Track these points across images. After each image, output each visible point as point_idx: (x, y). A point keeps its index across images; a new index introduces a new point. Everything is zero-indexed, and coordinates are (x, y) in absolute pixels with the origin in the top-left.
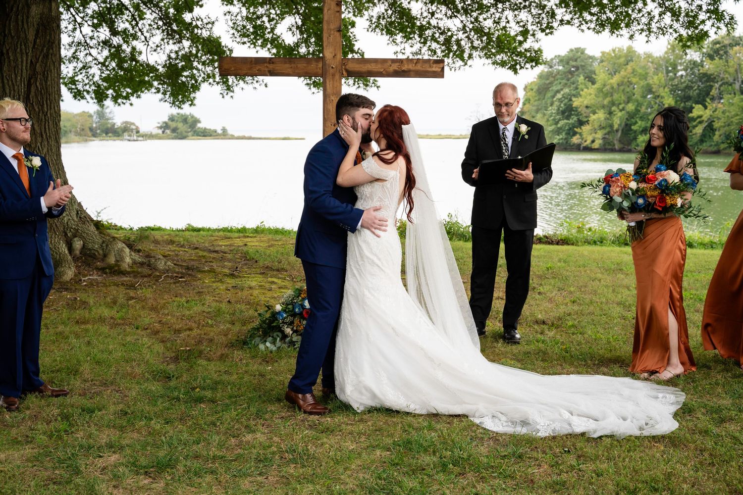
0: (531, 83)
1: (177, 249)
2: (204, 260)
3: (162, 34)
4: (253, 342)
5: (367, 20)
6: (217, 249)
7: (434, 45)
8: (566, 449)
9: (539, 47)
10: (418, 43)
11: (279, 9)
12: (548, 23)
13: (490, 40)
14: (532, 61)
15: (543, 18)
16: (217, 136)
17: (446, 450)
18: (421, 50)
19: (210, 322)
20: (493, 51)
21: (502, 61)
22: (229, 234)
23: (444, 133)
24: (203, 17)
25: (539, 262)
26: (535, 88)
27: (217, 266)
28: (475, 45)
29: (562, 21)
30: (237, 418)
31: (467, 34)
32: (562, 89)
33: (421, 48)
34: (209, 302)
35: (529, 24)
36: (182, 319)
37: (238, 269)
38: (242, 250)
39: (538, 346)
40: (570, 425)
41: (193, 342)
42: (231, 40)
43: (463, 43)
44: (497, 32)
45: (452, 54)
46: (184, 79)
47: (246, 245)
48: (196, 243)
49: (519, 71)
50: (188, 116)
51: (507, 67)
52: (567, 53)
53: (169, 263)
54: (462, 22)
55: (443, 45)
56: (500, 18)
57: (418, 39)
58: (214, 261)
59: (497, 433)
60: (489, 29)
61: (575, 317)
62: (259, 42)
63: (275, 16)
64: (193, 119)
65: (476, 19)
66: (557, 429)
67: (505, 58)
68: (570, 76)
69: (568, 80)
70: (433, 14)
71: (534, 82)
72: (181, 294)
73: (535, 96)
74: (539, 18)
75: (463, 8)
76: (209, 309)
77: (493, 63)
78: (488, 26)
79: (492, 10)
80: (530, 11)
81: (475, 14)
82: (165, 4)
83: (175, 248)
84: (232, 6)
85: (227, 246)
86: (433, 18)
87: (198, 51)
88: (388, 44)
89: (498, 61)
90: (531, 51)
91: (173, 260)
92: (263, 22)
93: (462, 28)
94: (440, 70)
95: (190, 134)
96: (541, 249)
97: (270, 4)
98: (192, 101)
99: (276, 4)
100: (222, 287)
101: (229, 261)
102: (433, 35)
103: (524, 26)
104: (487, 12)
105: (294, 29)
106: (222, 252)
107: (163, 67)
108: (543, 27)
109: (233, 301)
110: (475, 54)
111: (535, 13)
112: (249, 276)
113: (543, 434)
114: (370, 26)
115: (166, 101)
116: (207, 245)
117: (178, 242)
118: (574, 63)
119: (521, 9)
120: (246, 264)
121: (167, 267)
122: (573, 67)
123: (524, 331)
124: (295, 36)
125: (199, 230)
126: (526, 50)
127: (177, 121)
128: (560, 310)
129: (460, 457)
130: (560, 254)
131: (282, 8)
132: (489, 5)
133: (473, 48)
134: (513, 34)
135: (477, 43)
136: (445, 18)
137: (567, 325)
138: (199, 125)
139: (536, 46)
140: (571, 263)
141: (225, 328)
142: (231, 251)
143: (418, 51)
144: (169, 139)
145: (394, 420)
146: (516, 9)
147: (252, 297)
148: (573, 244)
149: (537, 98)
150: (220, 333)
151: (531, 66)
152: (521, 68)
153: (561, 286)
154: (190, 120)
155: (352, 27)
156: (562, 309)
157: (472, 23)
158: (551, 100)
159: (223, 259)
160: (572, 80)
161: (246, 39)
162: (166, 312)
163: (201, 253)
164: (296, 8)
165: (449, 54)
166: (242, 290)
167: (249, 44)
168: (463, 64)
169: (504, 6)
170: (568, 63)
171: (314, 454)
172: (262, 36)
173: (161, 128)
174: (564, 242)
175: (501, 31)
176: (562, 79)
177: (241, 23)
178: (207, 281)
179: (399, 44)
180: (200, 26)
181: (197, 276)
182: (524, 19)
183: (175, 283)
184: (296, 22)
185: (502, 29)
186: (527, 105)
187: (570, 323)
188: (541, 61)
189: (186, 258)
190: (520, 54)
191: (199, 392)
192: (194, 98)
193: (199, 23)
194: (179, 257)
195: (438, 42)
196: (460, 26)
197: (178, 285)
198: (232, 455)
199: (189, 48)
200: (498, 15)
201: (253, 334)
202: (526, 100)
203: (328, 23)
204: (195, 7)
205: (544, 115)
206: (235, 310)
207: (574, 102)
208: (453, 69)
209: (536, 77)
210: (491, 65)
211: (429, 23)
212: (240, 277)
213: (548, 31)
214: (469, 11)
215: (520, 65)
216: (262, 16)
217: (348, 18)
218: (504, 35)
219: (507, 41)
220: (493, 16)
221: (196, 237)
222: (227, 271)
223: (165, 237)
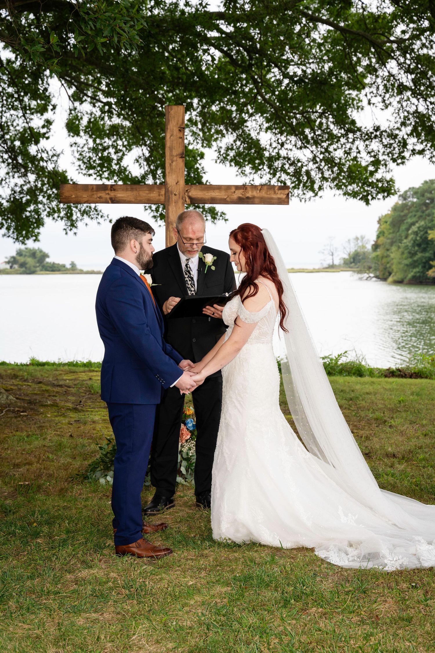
0: (386, 215)
1: (20, 383)
2: (47, 395)
3: (7, 168)
4: (94, 476)
5: (216, 151)
6: (61, 383)
7: (284, 177)
8: (414, 584)
9: (391, 177)
10: (267, 174)
11: (126, 140)
12: (400, 153)
13: (341, 170)
14: (384, 191)
15: (394, 148)
16: (65, 270)
17: (288, 585)
18: (270, 181)
19: (50, 456)
20: (344, 181)
21: (353, 192)
22: (74, 368)
23: (296, 267)
24: (48, 149)
25: (391, 395)
26: (390, 220)
27: (60, 400)
28: (325, 176)
29: (413, 150)
30: (73, 553)
31: (317, 165)
32: (417, 222)
33: (270, 179)
34: (51, 437)
35: (380, 154)
36: (22, 454)
37: (82, 403)
38: (87, 384)
39: (387, 479)
40: (419, 559)
41: (33, 477)
42: (77, 172)
43: (313, 173)
44: (348, 162)
45: (302, 185)
46: (28, 214)
47: (90, 379)
48: (40, 377)
49: (370, 202)
50: (36, 250)
51: (358, 198)
52: (421, 185)
53: (11, 397)
54: (312, 152)
55: (292, 176)
56: (350, 149)
57: (268, 170)
58: (57, 395)
59: (342, 568)
60: (340, 159)
61: (426, 450)
62: (106, 174)
63: (121, 148)
64: (42, 254)
65: (327, 150)
66: (405, 564)
67: (356, 189)
68: (424, 208)
69: (423, 212)
70: (282, 145)
71: (388, 214)
72: (22, 428)
73: (390, 229)
74: (390, 148)
75: (312, 138)
76: (51, 444)
77: (345, 194)
78: (339, 156)
79: (343, 140)
80: (381, 141)
81: (325, 145)
82: (11, 136)
83: (18, 383)
84: (79, 138)
85: (71, 380)
86: (283, 148)
87: (43, 184)
88: (237, 175)
89: (349, 191)
90: (382, 181)
91: (16, 394)
92: (109, 153)
93: (312, 158)
94: (284, 196)
95: (38, 269)
96: (393, 382)
97: (117, 135)
98: (36, 236)
99: (123, 134)
100: (65, 421)
101: (73, 395)
102: (282, 166)
103: (375, 156)
104: (337, 142)
105: (141, 161)
106: (66, 386)
107: (7, 201)
108: (394, 157)
109: (74, 435)
110: (326, 184)
111: (386, 143)
112: (92, 410)
113: (390, 568)
114: (219, 158)
115: (9, 236)
116: (51, 379)
117: (22, 376)
118: (429, 195)
119: (372, 139)
120: (90, 398)
121: (9, 402)
122: (429, 199)
123: (373, 464)
124: (142, 168)
125: (43, 364)
126: (378, 180)
127: (25, 256)
128: (411, 443)
129: (303, 593)
130: (412, 387)
131: (130, 139)
132: (339, 135)
133: (324, 179)
134: (364, 164)
135: (327, 174)
136: (294, 149)
137: (417, 458)
138: (48, 260)
139: (388, 177)
140: (424, 396)
141: (66, 462)
142: (75, 385)
143: (267, 182)
144: (17, 274)
145: (236, 555)
146: (367, 139)
147: (95, 432)
148: (426, 378)
149: (391, 231)
150: (59, 468)
151: (383, 197)
152: (373, 198)
153: (413, 419)
154: (38, 255)
155: (200, 159)
156: (414, 442)
157: (321, 153)
158: (406, 232)
159: (67, 393)
160: (427, 212)
161: (91, 172)
162: (6, 446)
163: (44, 387)
164: (143, 139)
165: (299, 185)
166: (85, 424)
167: (95, 176)
168: (314, 195)
169: (355, 136)
170: (423, 195)
171: (151, 590)
172: (109, 168)
173: (8, 262)
174: (417, 375)
175: (352, 162)
176: (417, 211)
177: (88, 155)
178: (49, 416)
179: (248, 175)
180: (45, 159)
181: (39, 410)
182: (376, 149)
183: (16, 417)
184: (143, 154)
185: (353, 160)
186: (381, 238)
187: (421, 456)
188: (393, 191)
189: (29, 392)
190: (371, 184)
191: (36, 526)
192: (39, 233)
193: (44, 155)
194: (22, 391)
195: (288, 174)
196: (311, 156)
197: (19, 419)
198: (67, 591)
199: (35, 182)
200: (348, 146)
201: (93, 468)
202: (380, 233)
203: (171, 149)
204: (41, 139)
205: (399, 247)
206: (77, 445)
207: (429, 234)
208: (303, 200)
209: (391, 209)
210: (342, 196)
211: (278, 153)
212: (83, 411)
213: (399, 161)
214: (319, 141)
215: (372, 196)
216: (108, 147)
217: (197, 149)
218: (354, 166)
219: (358, 171)
220: (344, 146)
221: (40, 371)
222: (70, 405)
223: (9, 371)
